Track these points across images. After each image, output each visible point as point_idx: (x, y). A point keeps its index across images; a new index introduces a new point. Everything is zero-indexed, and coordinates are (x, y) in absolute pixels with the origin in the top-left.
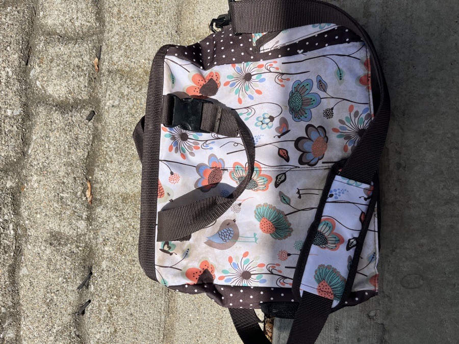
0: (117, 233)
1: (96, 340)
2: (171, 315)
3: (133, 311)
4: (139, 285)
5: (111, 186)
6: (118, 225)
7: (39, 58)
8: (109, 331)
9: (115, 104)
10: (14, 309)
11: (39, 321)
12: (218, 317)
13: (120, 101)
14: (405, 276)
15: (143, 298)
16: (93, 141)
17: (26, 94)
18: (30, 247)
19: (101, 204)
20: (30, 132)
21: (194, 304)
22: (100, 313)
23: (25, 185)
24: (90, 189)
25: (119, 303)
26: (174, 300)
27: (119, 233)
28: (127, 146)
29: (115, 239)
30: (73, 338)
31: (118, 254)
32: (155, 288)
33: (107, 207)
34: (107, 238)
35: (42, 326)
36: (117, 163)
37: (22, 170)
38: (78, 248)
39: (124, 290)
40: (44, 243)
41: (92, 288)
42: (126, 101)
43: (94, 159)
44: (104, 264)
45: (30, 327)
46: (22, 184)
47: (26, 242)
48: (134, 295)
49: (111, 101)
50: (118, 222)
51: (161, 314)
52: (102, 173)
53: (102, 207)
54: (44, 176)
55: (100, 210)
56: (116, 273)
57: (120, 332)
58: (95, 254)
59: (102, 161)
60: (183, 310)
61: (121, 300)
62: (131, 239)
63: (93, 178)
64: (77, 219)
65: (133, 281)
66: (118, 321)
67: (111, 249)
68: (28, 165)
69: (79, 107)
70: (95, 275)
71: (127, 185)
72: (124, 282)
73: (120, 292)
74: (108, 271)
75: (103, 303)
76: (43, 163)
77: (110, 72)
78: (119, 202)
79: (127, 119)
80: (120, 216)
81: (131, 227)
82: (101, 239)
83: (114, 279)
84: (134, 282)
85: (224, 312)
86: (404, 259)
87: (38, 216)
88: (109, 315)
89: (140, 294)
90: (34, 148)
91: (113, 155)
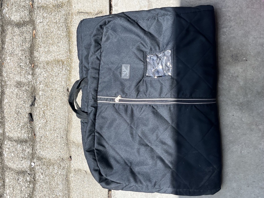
0: (45, 78)
1: (39, 127)
3: (53, 112)
7: (7, 4)
9: (41, 22)
10: (2, 120)
11: (13, 122)
13: (43, 20)
15: (58, 106)
16: (33, 39)
17: (2, 21)
18: (8, 90)
19: (38, 67)
20: (5, 38)
22: (40, 115)
23: (4, 62)
25: (47, 109)
28: (47, 39)
30: (29, 128)
31: (46, 88)
32: (63, 101)
33: (40, 68)
35: (15, 124)
37: (2, 56)
38: (29, 88)
39: (49, 103)
40: (14, 87)
41: (36, 105)
42: (45, 20)
43: (33, 48)
44: (40, 93)
45: (10, 125)
46: (3, 62)
47: (6, 88)
48: (54, 105)
49: (39, 20)
51: (66, 113)
52: (37, 53)
53: (38, 68)
54: (12, 57)
55: (37, 70)
56: (46, 96)
58: (36, 90)
59: (37, 47)
62: (51, 80)
63: (33, 56)
64: (28, 75)
66: (48, 117)
67: (43, 86)
68: (5, 53)
69: (26, 25)
70: (37, 99)
71: (48, 57)
72: (49, 99)
74: (42, 96)
75: (41, 110)
76: (11, 51)
77: (38, 7)
78: (45, 65)
79: (47, 27)
80: (46, 71)
81: (51, 75)
82: (38, 82)
87: (11, 75)
88: (44, 115)
89: (56, 104)
90: (7, 45)
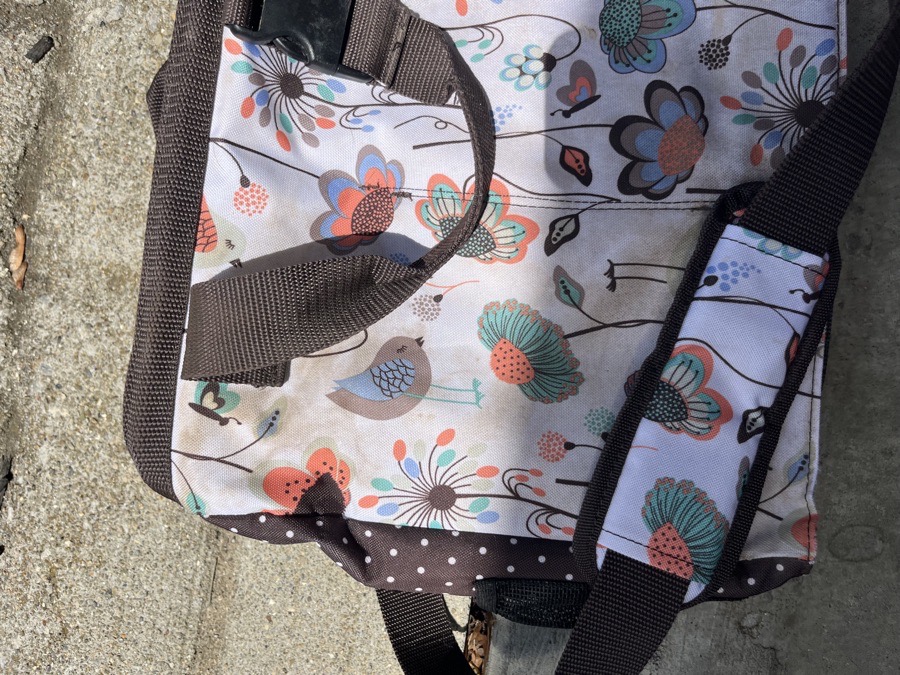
2: (220, 599)
4: (135, 515)
5: (78, 244)
6: (91, 350)
8: (47, 632)
12: (344, 609)
14: (841, 530)
21: (282, 573)
24: (21, 248)
26: (231, 559)
27: (92, 371)
29: (79, 387)
34: (56, 382)
36: (101, 180)
50: (91, 340)
57: (77, 636)
60: (251, 587)
61: (84, 552)
65: (120, 504)
73: (82, 529)
83: (69, 496)
84: (124, 507)
85: (363, 599)
86: (843, 486)
91: (90, 157)
